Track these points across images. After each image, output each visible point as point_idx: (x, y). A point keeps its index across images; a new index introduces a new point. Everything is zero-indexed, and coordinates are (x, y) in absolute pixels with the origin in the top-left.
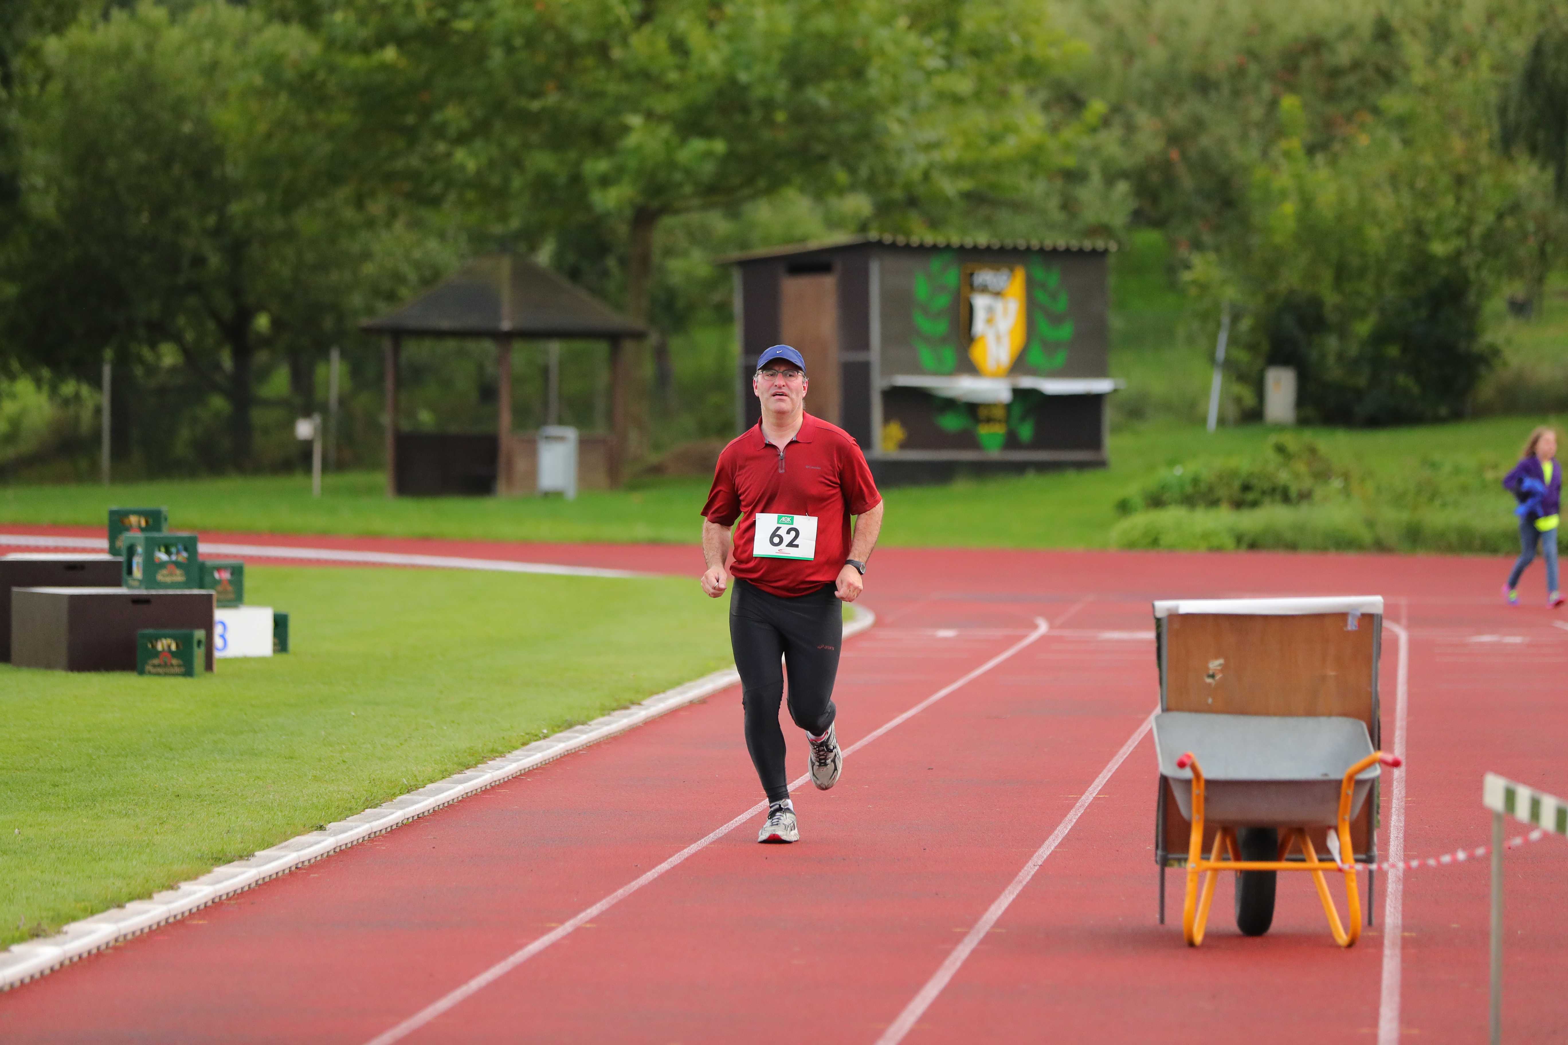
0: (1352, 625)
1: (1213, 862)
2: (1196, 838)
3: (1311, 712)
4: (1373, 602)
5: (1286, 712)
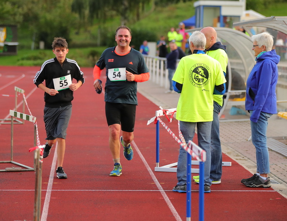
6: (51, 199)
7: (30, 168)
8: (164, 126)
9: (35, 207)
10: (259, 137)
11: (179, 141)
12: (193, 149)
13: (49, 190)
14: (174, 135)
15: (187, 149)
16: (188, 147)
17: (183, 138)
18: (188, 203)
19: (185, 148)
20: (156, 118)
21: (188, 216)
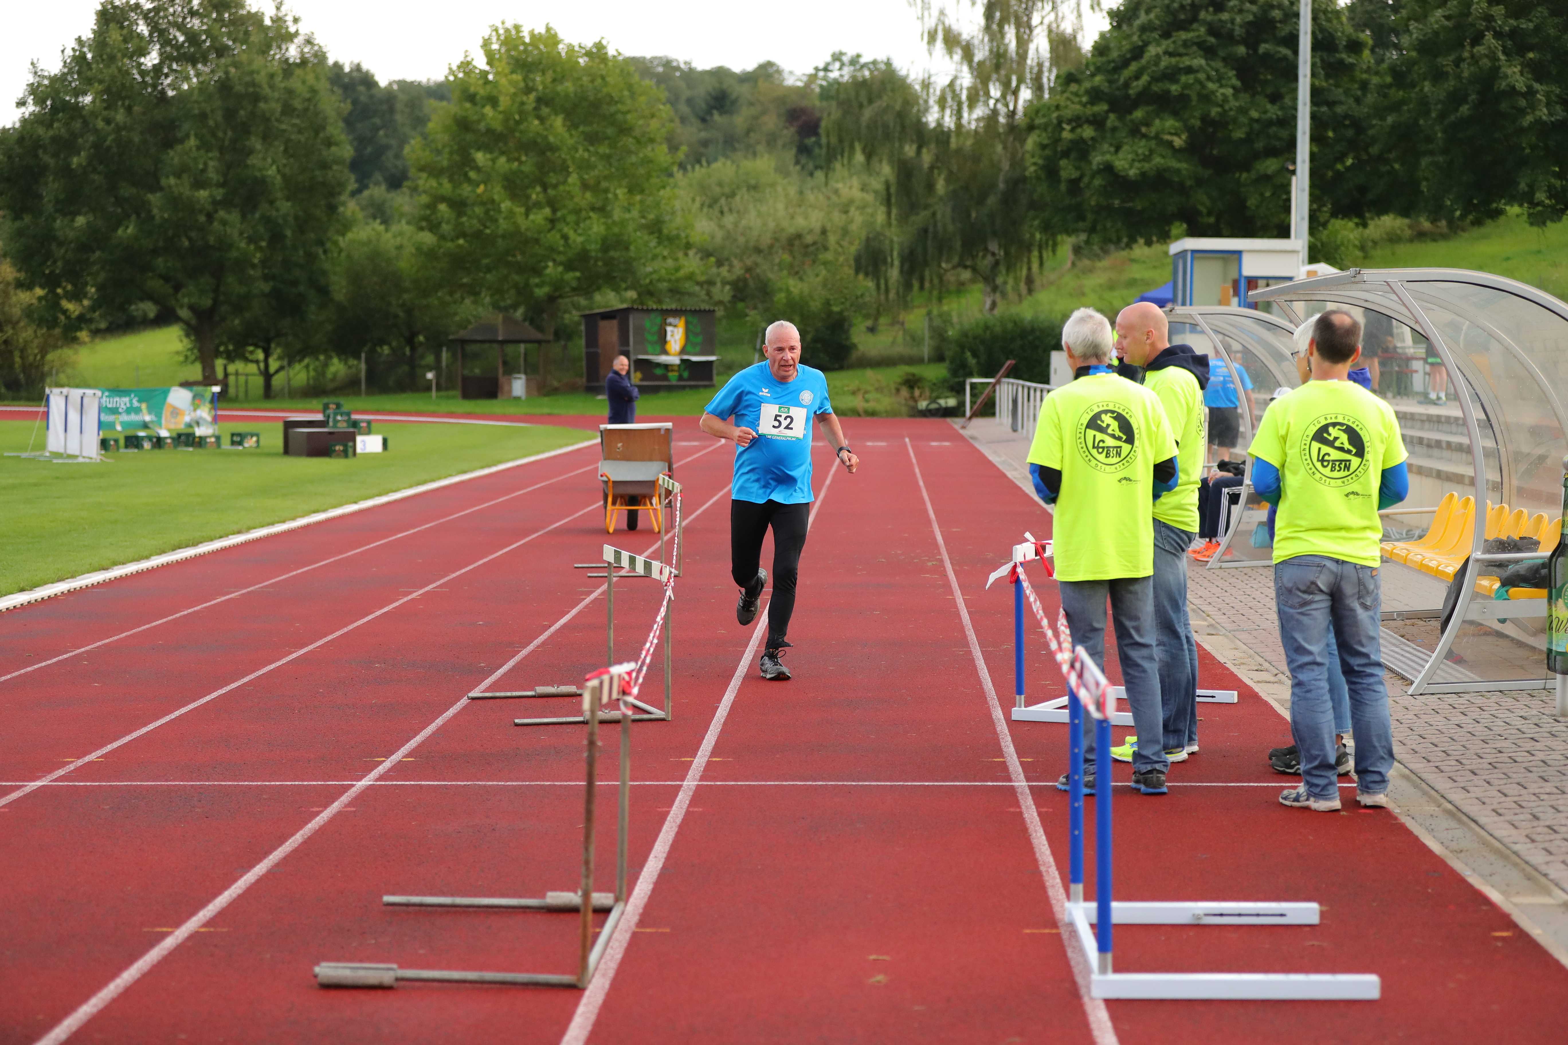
0: (662, 432)
1: (617, 507)
2: (610, 500)
3: (651, 460)
4: (669, 425)
5: (642, 459)
6: (688, 814)
7: (658, 713)
8: (1028, 592)
9: (587, 863)
11: (1054, 646)
12: (1087, 675)
13: (690, 783)
14: (1045, 622)
15: (1069, 673)
16: (1072, 666)
17: (1068, 631)
18: (1075, 841)
19: (1065, 668)
20: (1015, 566)
21: (1075, 880)
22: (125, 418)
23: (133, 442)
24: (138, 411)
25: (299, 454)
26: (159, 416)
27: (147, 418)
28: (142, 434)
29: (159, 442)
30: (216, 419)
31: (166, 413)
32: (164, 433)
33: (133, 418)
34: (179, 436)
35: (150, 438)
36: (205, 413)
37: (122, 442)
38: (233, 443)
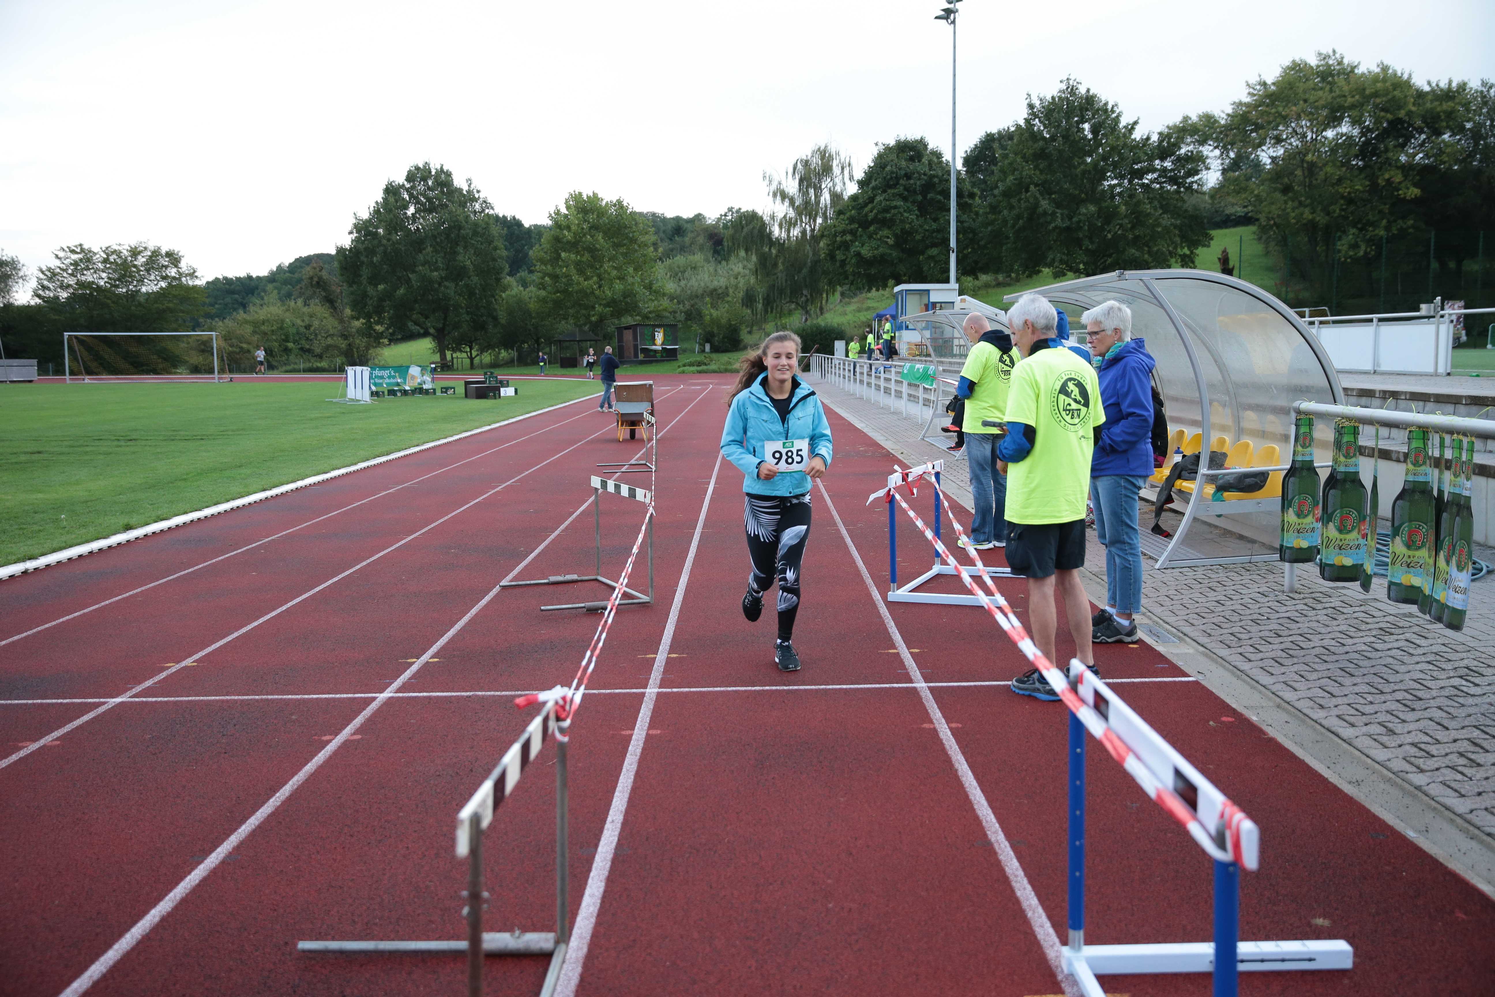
0: (647, 386)
1: (625, 427)
2: (620, 423)
3: (641, 401)
4: (651, 382)
5: (636, 401)
6: (647, 740)
10: (1127, 533)
13: (652, 690)
20: (889, 491)
22: (387, 381)
23: (392, 393)
24: (394, 377)
25: (472, 398)
26: (405, 379)
27: (399, 381)
28: (396, 388)
29: (405, 393)
30: (433, 379)
31: (408, 378)
32: (407, 388)
33: (392, 380)
34: (416, 389)
35: (400, 391)
36: (427, 378)
37: (386, 393)
38: (442, 392)
